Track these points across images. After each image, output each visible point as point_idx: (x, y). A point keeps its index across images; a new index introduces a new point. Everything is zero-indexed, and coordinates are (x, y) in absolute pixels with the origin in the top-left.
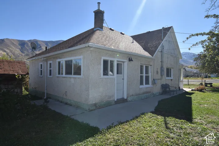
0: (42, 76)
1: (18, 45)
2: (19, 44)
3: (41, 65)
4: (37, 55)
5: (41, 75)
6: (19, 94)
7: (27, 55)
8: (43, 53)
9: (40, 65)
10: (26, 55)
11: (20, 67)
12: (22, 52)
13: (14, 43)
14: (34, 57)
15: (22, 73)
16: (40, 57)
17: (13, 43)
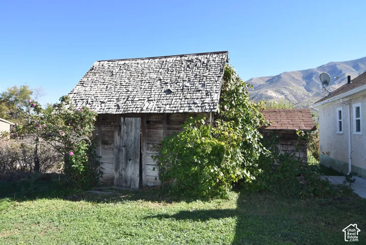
0: (341, 132)
1: (301, 79)
2: (303, 78)
3: (340, 112)
4: (331, 95)
5: (341, 130)
6: (302, 160)
7: (317, 94)
8: (342, 90)
9: (338, 113)
10: (315, 95)
11: (303, 118)
12: (308, 90)
13: (295, 76)
14: (326, 98)
15: (305, 128)
16: (336, 97)
17: (294, 78)
